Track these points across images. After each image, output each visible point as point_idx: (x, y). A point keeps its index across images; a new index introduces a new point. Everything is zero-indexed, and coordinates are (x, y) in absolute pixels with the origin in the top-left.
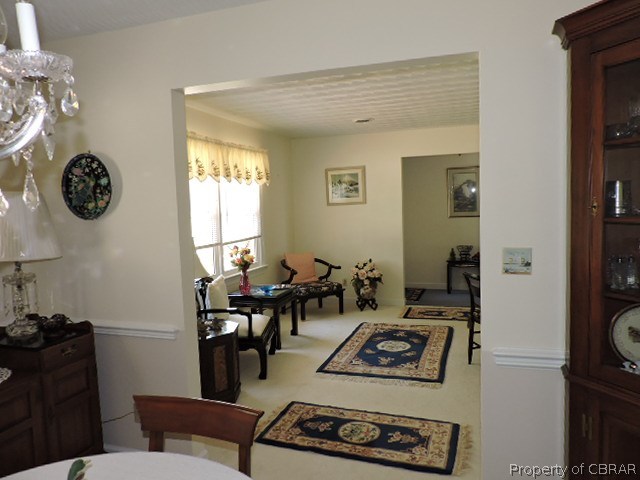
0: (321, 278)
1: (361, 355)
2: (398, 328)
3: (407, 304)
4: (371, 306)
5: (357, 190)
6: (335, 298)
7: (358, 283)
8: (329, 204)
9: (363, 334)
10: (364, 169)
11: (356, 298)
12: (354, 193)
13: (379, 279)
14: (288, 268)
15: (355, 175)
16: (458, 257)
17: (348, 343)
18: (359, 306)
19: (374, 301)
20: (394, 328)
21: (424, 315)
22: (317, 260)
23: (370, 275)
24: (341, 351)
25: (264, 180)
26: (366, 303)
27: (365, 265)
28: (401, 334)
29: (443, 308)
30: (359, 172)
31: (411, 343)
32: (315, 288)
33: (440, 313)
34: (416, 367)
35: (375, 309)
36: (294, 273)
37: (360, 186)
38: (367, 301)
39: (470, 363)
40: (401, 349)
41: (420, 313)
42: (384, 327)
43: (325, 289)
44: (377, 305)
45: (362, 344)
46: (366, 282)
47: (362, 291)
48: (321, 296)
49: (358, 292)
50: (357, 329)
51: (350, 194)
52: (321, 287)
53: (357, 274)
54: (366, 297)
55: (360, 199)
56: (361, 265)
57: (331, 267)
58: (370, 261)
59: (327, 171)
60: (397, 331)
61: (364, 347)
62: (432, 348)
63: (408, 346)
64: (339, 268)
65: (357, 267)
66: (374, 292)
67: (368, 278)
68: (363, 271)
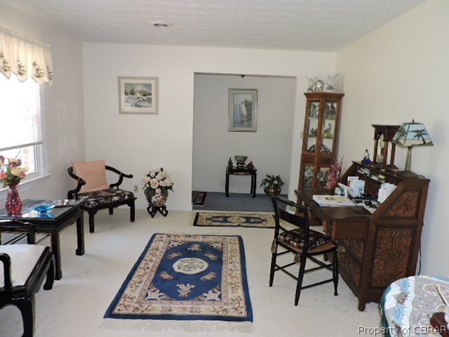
0: (112, 186)
1: (157, 282)
2: (192, 239)
3: (194, 208)
4: (161, 212)
5: (149, 100)
6: (126, 207)
7: (150, 192)
8: (121, 112)
9: (157, 249)
10: (156, 79)
11: (146, 204)
12: (146, 104)
13: (170, 188)
14: (76, 177)
15: (149, 86)
16: (235, 165)
17: (142, 265)
18: (150, 213)
19: (164, 207)
20: (187, 239)
21: (212, 222)
22: (107, 168)
23: (162, 184)
24: (134, 278)
25: (46, 79)
26: (157, 209)
27: (156, 174)
28: (196, 248)
29: (227, 213)
30: (152, 82)
31: (207, 260)
32: (106, 198)
33: (225, 219)
34: (220, 297)
35: (165, 216)
36: (81, 183)
37: (153, 97)
38: (158, 209)
39: (271, 285)
40: (199, 270)
41: (207, 219)
42: (177, 239)
43: (116, 198)
44: (167, 212)
45: (157, 265)
46: (158, 191)
47: (154, 199)
48: (111, 206)
49: (149, 200)
50: (151, 242)
51: (141, 104)
52: (111, 197)
53: (149, 183)
54: (157, 205)
55: (153, 109)
56: (153, 174)
57: (122, 175)
58: (162, 169)
59: (119, 79)
60: (191, 244)
61: (160, 269)
62: (230, 266)
63: (206, 265)
64: (131, 176)
65: (149, 175)
66: (165, 199)
67: (159, 187)
68: (155, 180)
